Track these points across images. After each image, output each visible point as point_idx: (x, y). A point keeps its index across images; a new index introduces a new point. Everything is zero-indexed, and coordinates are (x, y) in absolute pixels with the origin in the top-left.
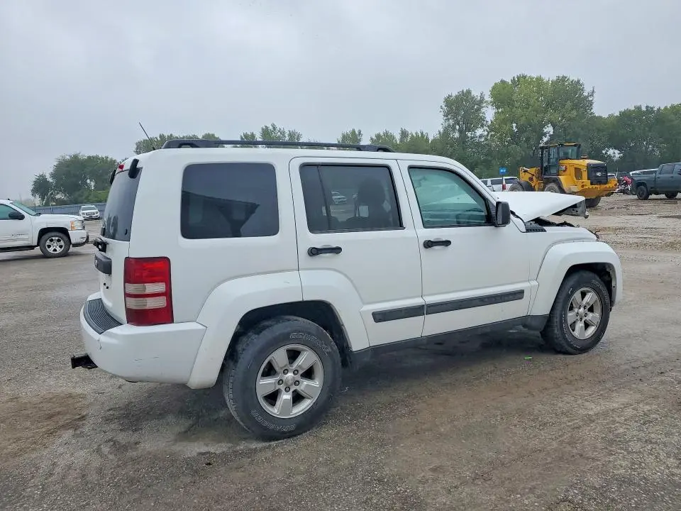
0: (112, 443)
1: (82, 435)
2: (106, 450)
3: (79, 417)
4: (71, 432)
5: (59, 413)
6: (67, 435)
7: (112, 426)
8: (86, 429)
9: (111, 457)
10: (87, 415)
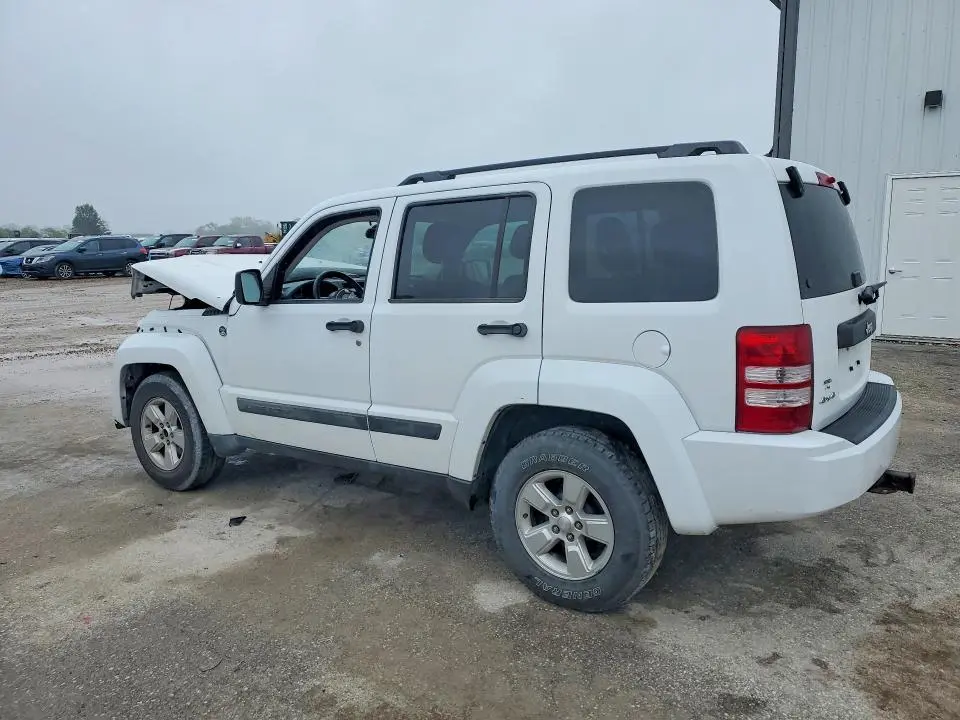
0: (871, 560)
1: (902, 592)
2: (883, 557)
3: (894, 627)
4: (918, 604)
5: (926, 657)
6: (922, 602)
7: (854, 581)
8: (890, 597)
9: (881, 547)
10: (878, 622)
